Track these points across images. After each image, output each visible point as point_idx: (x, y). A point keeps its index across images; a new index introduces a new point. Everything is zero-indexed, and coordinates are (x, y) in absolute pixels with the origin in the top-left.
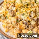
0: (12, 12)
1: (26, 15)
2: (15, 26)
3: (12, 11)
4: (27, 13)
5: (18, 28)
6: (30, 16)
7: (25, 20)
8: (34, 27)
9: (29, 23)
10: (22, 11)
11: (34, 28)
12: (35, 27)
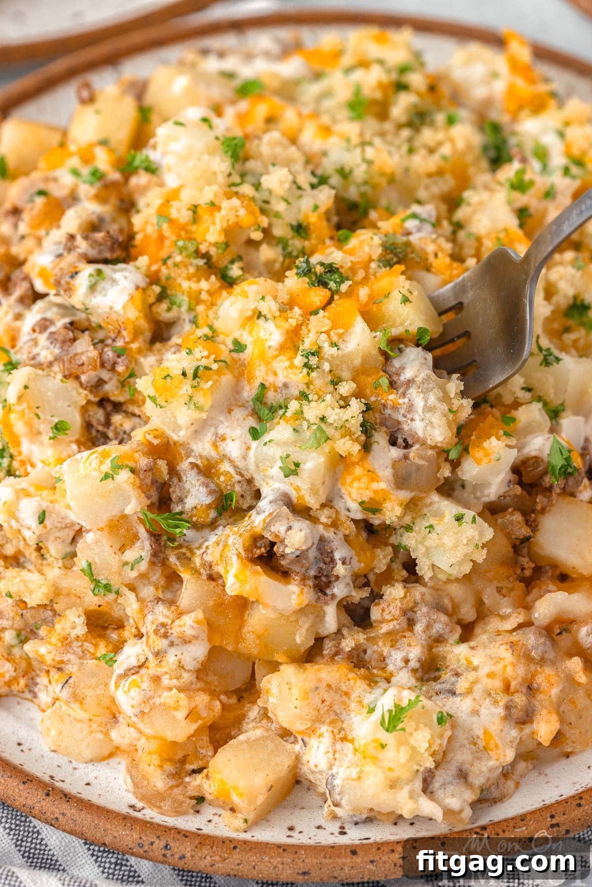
0: (84, 348)
1: (312, 411)
2: (130, 604)
3: (77, 328)
4: (319, 380)
5: (186, 641)
6: (380, 439)
7: (301, 511)
8: (468, 613)
9: (382, 559)
10: (239, 347)
11: (467, 632)
12: (483, 613)
